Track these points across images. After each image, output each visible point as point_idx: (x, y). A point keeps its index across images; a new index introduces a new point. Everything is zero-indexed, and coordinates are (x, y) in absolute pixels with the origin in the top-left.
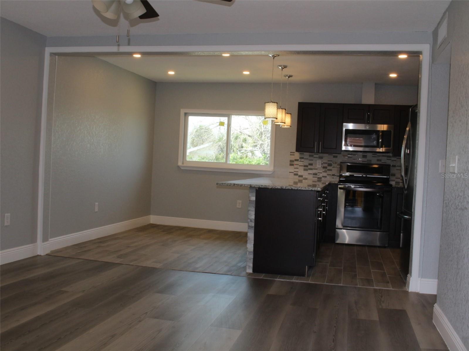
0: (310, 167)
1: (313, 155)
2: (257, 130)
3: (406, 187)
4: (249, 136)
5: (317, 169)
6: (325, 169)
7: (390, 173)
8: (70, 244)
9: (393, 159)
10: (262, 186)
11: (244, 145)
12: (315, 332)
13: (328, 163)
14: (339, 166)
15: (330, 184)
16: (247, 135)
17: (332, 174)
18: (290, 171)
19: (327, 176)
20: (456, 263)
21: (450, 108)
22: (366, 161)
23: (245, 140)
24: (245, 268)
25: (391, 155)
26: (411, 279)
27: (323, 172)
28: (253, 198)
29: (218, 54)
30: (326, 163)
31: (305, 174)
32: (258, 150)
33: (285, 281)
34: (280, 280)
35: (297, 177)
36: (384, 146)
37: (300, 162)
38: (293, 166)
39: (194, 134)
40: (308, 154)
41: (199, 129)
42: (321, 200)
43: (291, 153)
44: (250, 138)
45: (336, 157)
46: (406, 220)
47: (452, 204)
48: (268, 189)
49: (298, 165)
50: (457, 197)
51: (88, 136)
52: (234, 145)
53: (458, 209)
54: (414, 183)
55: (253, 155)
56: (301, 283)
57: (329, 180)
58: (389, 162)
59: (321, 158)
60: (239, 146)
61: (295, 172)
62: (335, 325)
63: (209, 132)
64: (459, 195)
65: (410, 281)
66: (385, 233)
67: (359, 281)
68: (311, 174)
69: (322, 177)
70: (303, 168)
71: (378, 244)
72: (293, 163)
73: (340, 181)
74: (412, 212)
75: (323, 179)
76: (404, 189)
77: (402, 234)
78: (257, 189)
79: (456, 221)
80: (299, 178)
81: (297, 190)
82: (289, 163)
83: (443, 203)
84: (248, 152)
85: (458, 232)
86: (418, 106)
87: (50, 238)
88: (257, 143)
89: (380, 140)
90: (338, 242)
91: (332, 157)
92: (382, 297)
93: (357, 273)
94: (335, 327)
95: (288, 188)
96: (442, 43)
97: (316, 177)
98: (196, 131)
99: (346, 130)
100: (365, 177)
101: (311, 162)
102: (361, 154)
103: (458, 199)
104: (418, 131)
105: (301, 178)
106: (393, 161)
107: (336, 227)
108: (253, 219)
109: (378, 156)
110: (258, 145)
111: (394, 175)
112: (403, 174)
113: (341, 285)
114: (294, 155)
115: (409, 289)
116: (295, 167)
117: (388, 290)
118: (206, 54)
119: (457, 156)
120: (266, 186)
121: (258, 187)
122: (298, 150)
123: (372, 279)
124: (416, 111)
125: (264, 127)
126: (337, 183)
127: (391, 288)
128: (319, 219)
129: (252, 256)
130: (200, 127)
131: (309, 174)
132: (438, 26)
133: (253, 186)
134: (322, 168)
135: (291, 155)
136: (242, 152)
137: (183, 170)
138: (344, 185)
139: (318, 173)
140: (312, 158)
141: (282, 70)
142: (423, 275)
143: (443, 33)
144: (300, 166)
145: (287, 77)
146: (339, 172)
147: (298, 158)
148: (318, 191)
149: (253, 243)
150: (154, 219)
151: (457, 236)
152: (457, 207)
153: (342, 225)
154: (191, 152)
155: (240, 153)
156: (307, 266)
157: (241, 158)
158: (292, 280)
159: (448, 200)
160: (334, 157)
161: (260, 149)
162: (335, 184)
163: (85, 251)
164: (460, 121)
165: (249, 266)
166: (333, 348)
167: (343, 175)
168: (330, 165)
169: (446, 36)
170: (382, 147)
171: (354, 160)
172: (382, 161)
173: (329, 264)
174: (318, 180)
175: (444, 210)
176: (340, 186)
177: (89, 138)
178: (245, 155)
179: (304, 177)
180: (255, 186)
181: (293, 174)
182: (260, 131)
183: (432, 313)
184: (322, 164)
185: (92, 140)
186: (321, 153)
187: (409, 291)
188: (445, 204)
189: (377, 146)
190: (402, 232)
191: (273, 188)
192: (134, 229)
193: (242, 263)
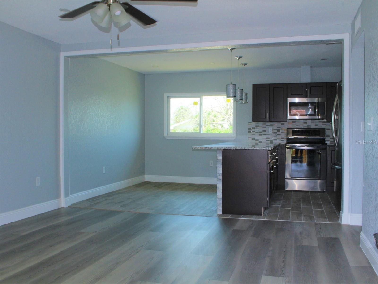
0: (264, 133)
1: (265, 124)
2: (224, 107)
3: (336, 144)
4: (219, 112)
5: (269, 134)
6: (275, 134)
7: (326, 135)
8: (85, 198)
9: (327, 124)
10: (226, 148)
11: (215, 119)
12: (269, 256)
13: (278, 129)
14: (286, 131)
15: (279, 145)
16: (217, 112)
17: (281, 138)
18: (249, 137)
19: (277, 139)
20: (375, 200)
21: (366, 81)
22: (306, 126)
23: (215, 116)
24: (216, 211)
25: (325, 121)
26: (343, 214)
27: (274, 136)
28: (220, 158)
29: (189, 50)
30: (276, 129)
31: (260, 138)
32: (225, 122)
33: (246, 219)
34: (243, 219)
35: (254, 141)
36: (319, 114)
37: (255, 129)
38: (251, 133)
39: (177, 113)
40: (262, 123)
41: (180, 109)
42: (272, 157)
43: (249, 123)
44: (219, 114)
45: (284, 124)
46: (338, 170)
47: (370, 155)
48: (231, 150)
49: (254, 131)
50: (373, 149)
51: (96, 117)
52: (207, 120)
53: (375, 157)
54: (342, 141)
55: (222, 127)
56: (259, 220)
57: (278, 142)
58: (324, 126)
59: (271, 125)
60: (211, 120)
61: (252, 137)
62: (284, 250)
63: (188, 111)
64: (375, 147)
65: (343, 216)
66: (323, 181)
67: (303, 218)
68: (265, 138)
69: (273, 140)
70: (258, 134)
71: (319, 189)
72: (251, 130)
73: (287, 143)
74: (342, 163)
75: (274, 141)
76: (335, 146)
77: (335, 181)
78: (223, 150)
79: (373, 167)
80: (256, 141)
81: (253, 150)
82: (248, 130)
83: (364, 154)
84: (218, 125)
85: (375, 175)
86: (343, 81)
87: (71, 194)
88: (225, 117)
89: (317, 110)
90: (287, 189)
91: (280, 124)
92: (320, 229)
93: (302, 212)
94: (284, 251)
95: (246, 149)
96: (358, 32)
97: (269, 140)
98: (178, 111)
99: (290, 103)
100: (306, 138)
101: (264, 129)
102: (303, 121)
103: (375, 150)
104: (344, 101)
105: (257, 142)
106: (327, 125)
107: (286, 178)
108: (221, 173)
109: (315, 122)
110: (225, 119)
111: (328, 136)
112: (334, 135)
113: (290, 221)
114: (251, 124)
115: (341, 222)
116: (252, 133)
117: (326, 223)
118: (180, 50)
119: (372, 117)
120: (229, 148)
121: (223, 149)
122: (254, 120)
123: (314, 216)
124: (341, 85)
125: (230, 105)
126: (285, 144)
127: (328, 222)
128: (271, 171)
129: (221, 202)
130: (181, 107)
131: (263, 138)
132: (354, 19)
133: (220, 148)
134: (273, 133)
135: (249, 124)
136: (213, 125)
137: (168, 139)
138: (290, 145)
139: (270, 137)
140: (265, 126)
141: (239, 60)
142: (352, 211)
143: (358, 24)
144: (256, 132)
145: (243, 65)
146: (286, 136)
147: (255, 127)
148: (269, 150)
149: (221, 192)
150: (148, 178)
151: (375, 178)
152: (374, 156)
153: (290, 176)
154: (175, 127)
155: (212, 126)
156: (263, 208)
157: (213, 130)
158: (252, 218)
159: (367, 151)
160: (282, 124)
161: (227, 122)
162: (283, 145)
163: (97, 203)
164: (373, 90)
165: (219, 209)
166: (283, 267)
167: (289, 138)
168: (279, 131)
169: (361, 26)
170: (318, 115)
171: (297, 126)
172: (319, 126)
173: (280, 206)
174: (270, 143)
175: (365, 159)
176: (287, 146)
177: (96, 118)
178: (216, 127)
179: (259, 141)
180: (221, 148)
181: (251, 139)
182: (227, 108)
183: (359, 239)
184: (273, 130)
185: (99, 120)
186: (271, 122)
187: (342, 224)
188: (365, 155)
189: (314, 115)
190: (335, 179)
191: (235, 149)
192: (133, 185)
193: (214, 207)
